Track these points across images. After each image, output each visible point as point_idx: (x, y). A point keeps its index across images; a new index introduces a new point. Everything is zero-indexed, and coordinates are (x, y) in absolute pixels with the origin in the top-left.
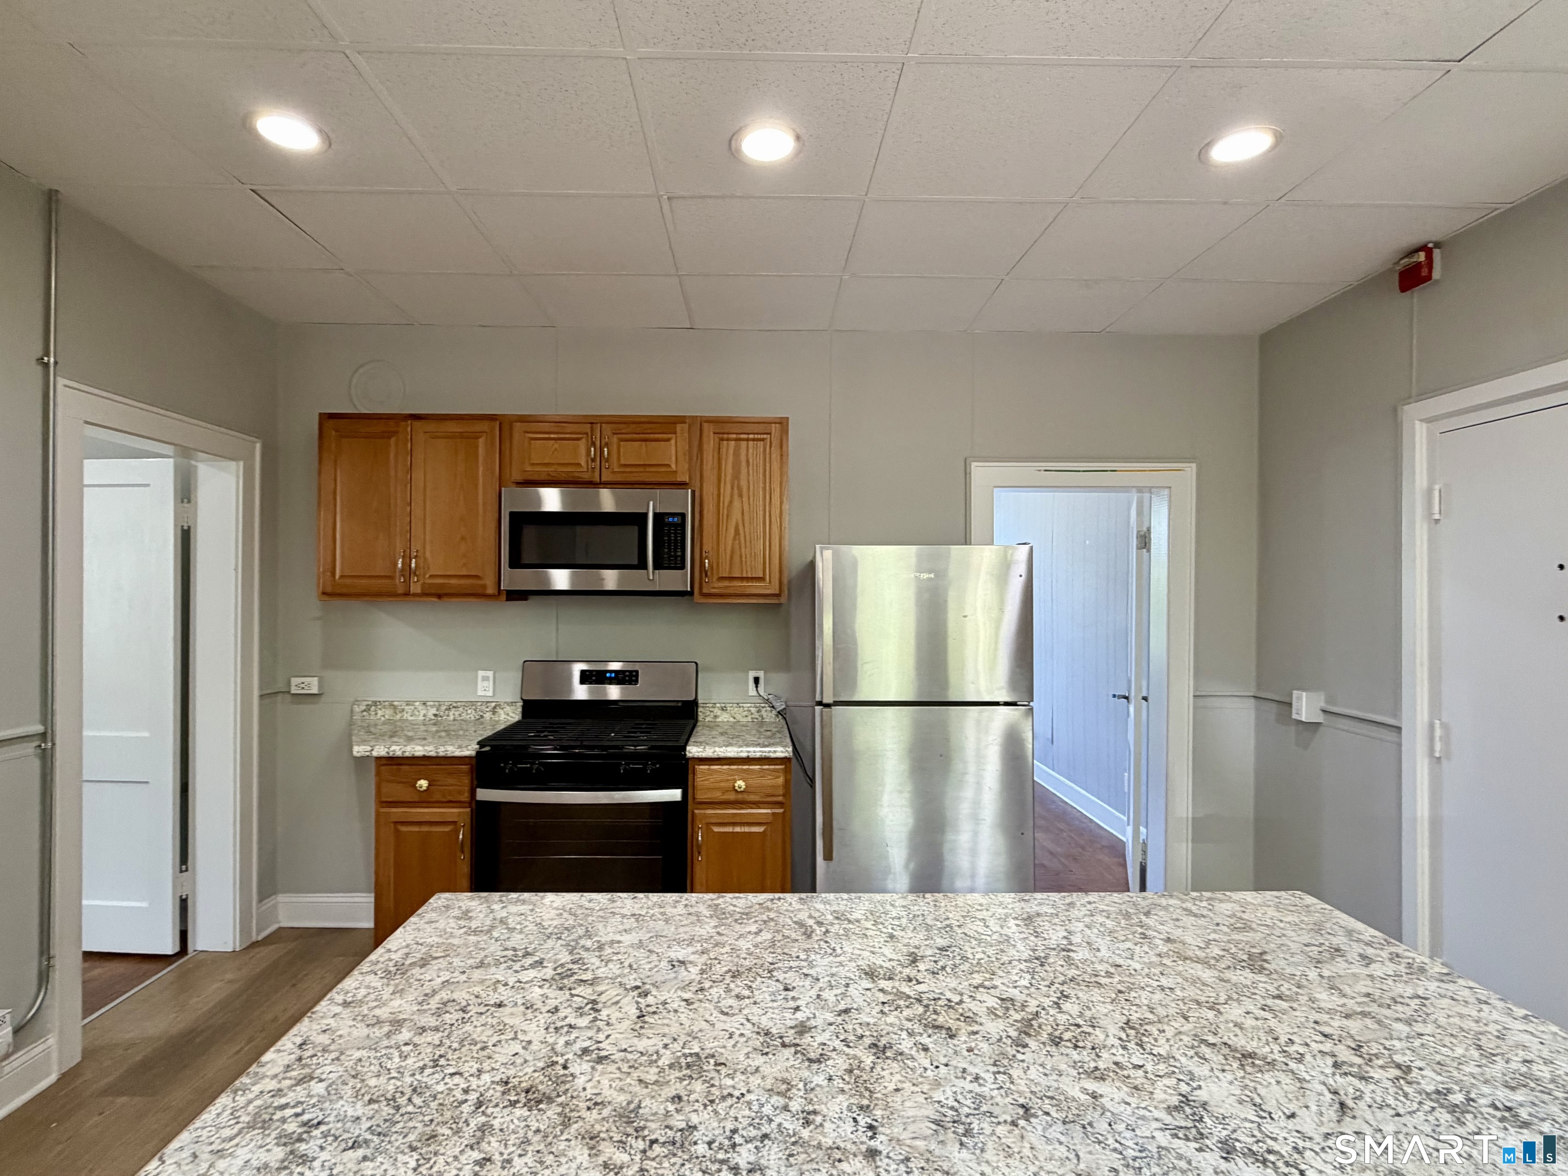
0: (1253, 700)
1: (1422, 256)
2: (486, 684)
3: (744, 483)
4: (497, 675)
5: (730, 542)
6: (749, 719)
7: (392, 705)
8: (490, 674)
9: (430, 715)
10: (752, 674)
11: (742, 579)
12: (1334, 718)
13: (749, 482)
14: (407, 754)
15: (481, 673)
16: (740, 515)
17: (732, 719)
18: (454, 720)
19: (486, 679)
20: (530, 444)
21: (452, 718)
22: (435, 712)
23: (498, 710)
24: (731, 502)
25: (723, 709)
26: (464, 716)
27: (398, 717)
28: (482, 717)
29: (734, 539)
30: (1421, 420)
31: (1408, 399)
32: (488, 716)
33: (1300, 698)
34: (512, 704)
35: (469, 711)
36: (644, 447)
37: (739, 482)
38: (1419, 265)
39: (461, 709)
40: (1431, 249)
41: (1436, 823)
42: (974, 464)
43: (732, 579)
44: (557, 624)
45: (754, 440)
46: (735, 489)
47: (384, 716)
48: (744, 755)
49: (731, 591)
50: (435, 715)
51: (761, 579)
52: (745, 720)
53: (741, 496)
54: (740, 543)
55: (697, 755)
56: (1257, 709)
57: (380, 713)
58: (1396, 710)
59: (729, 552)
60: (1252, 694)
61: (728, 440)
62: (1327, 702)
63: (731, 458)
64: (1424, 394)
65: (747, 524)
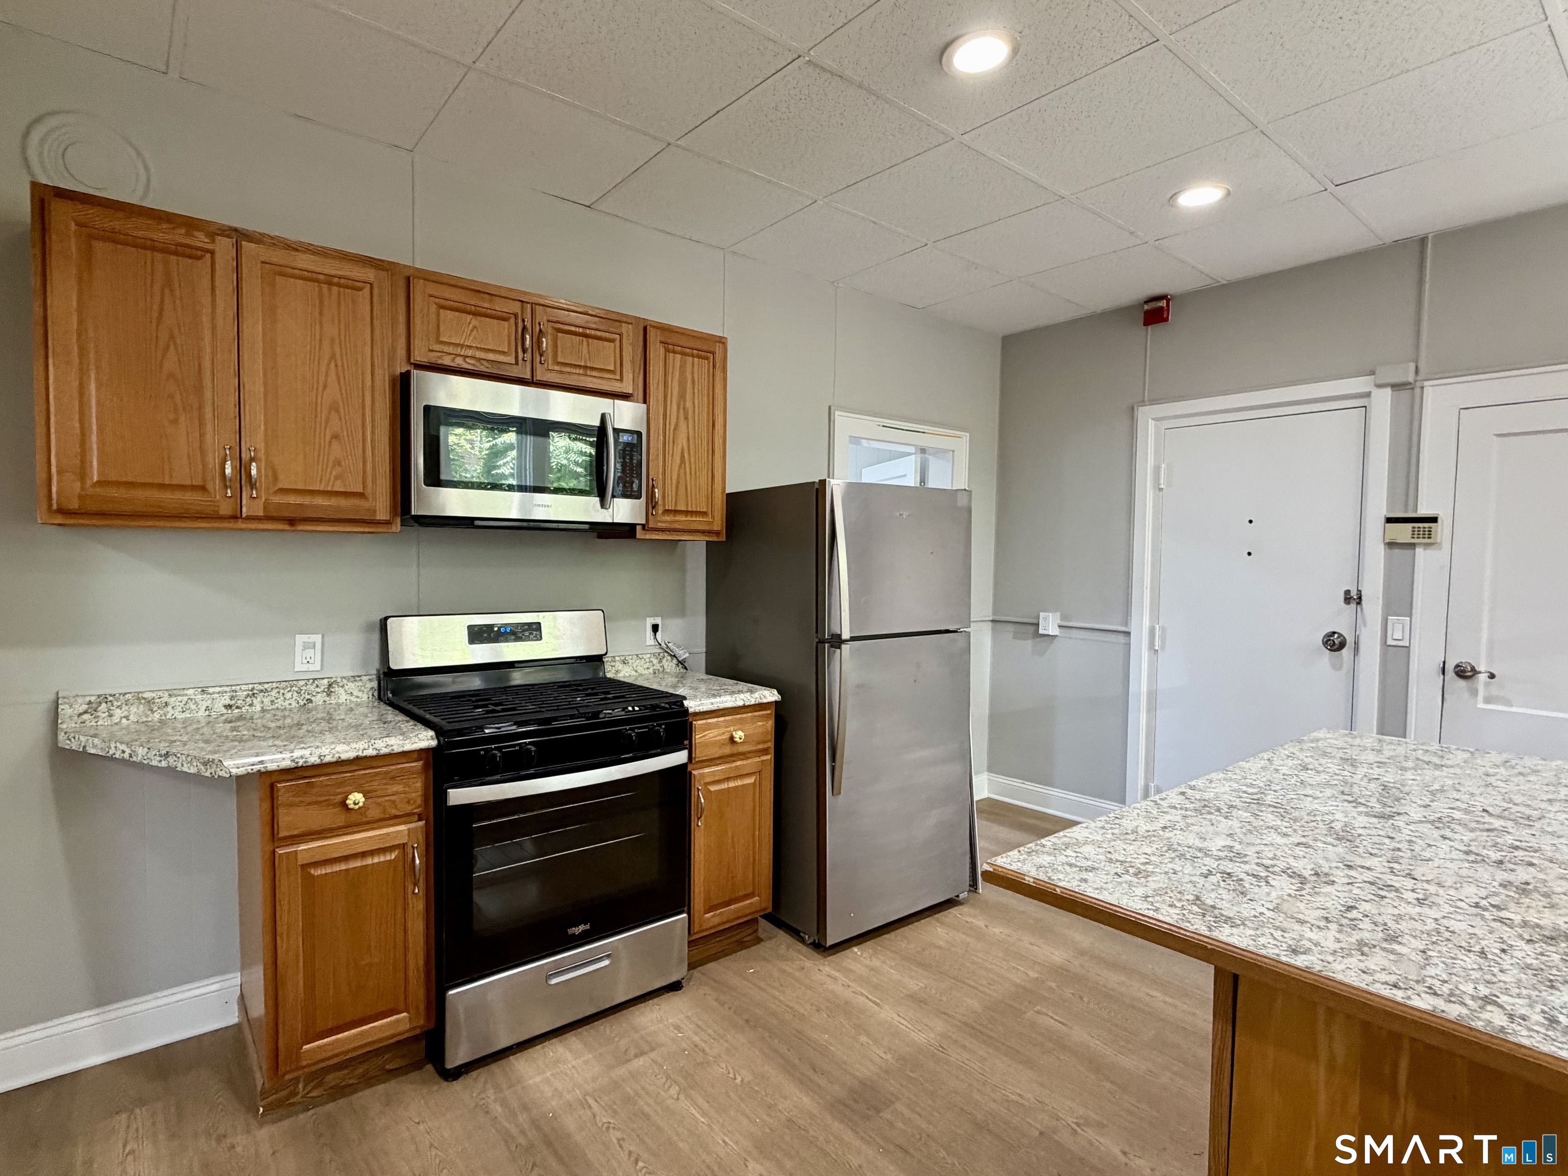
0: (990, 624)
1: (1163, 303)
2: (310, 653)
3: (689, 404)
4: (326, 639)
5: (676, 468)
6: (651, 671)
7: (139, 697)
8: (317, 638)
9: (219, 707)
10: (650, 621)
11: (686, 513)
12: (1067, 630)
13: (694, 404)
14: (328, 759)
15: (300, 639)
16: (685, 441)
17: (634, 673)
18: (263, 710)
19: (306, 646)
20: (438, 315)
21: (258, 708)
22: (228, 702)
23: (336, 688)
24: (677, 425)
25: (624, 662)
26: (280, 703)
27: (157, 716)
28: (310, 701)
29: (680, 466)
30: (1152, 419)
31: (1143, 403)
32: (319, 699)
33: (1045, 619)
34: (354, 678)
35: (288, 695)
36: (585, 343)
37: (684, 404)
38: (1162, 308)
39: (274, 693)
40: (1169, 299)
41: (1152, 695)
42: (837, 413)
43: (676, 512)
44: (418, 566)
45: (699, 357)
46: (682, 411)
47: (127, 718)
48: (740, 703)
49: (677, 526)
50: (228, 707)
51: (704, 514)
52: (646, 672)
53: (686, 418)
54: (685, 473)
55: (697, 709)
56: (993, 629)
57: (118, 713)
58: (1126, 621)
59: (674, 481)
60: (991, 619)
61: (674, 352)
62: (1063, 618)
63: (677, 374)
64: (1154, 401)
65: (692, 453)
